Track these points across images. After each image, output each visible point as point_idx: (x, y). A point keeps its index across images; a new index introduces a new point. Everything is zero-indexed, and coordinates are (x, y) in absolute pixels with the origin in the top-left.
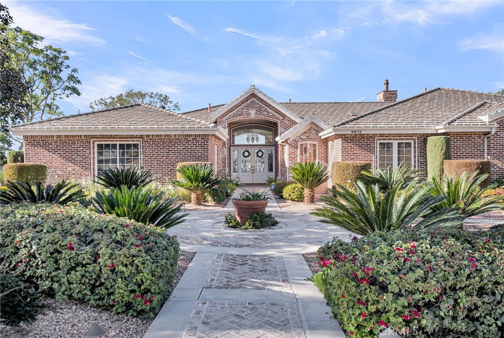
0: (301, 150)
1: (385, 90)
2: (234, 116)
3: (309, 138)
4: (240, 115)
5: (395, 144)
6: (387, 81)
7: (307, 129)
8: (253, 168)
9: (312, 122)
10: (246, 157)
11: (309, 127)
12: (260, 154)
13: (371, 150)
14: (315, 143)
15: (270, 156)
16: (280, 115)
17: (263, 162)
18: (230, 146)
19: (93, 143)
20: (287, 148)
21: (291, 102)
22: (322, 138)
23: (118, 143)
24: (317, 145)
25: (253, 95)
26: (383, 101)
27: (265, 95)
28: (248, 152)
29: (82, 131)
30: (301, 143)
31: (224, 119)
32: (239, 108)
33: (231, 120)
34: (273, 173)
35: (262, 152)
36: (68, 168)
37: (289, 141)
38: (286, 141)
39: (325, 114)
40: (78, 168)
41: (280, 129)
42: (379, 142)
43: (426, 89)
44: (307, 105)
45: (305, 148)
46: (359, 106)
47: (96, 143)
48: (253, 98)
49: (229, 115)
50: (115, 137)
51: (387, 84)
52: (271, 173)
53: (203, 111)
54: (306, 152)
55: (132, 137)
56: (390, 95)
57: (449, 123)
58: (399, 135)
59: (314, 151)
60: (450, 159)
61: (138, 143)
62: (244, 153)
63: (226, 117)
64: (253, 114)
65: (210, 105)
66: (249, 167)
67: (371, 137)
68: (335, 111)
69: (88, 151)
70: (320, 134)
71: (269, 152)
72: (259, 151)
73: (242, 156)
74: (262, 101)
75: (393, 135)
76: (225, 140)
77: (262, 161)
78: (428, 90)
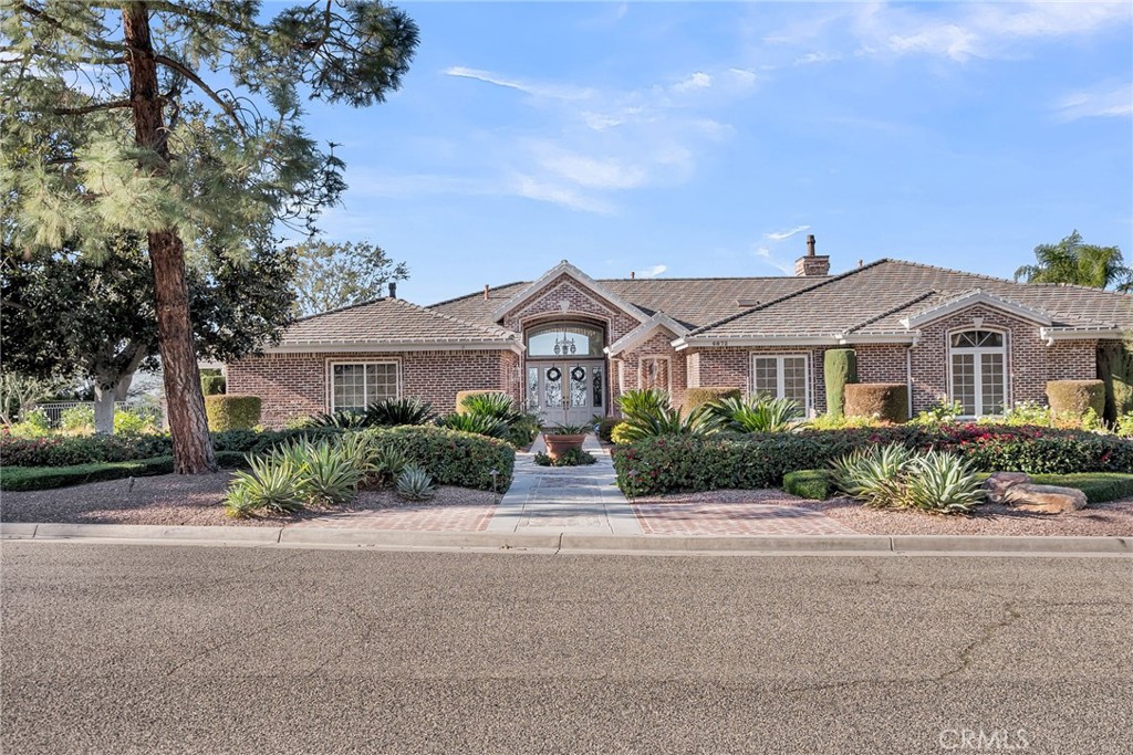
0: (644, 369)
1: (807, 254)
2: (534, 311)
3: (656, 351)
4: (543, 310)
5: (780, 360)
6: (812, 237)
7: (653, 335)
8: (566, 400)
9: (661, 325)
10: (553, 380)
11: (657, 332)
12: (578, 374)
13: (744, 371)
14: (666, 357)
15: (597, 379)
16: (610, 308)
17: (584, 389)
18: (526, 360)
19: (329, 365)
20: (621, 364)
21: (636, 277)
22: (677, 349)
23: (365, 364)
24: (669, 361)
25: (565, 276)
26: (804, 275)
27: (586, 276)
28: (557, 371)
29: (315, 347)
30: (644, 358)
31: (516, 316)
32: (543, 297)
33: (528, 318)
34: (603, 408)
35: (583, 371)
36: (292, 402)
37: (623, 356)
38: (619, 356)
39: (694, 302)
40: (306, 401)
41: (611, 333)
42: (755, 357)
43: (861, 262)
44: (663, 284)
45: (651, 366)
46: (758, 286)
47: (333, 364)
48: (564, 280)
49: (526, 309)
50: (361, 355)
51: (812, 242)
52: (598, 409)
53: (476, 298)
54: (651, 372)
55: (386, 354)
56: (816, 264)
57: (851, 331)
58: (786, 348)
59: (666, 371)
60: (858, 382)
61: (396, 362)
62: (549, 373)
63: (519, 314)
64: (565, 307)
65: (487, 286)
66: (559, 397)
67: (743, 352)
68: (711, 296)
69: (321, 376)
70: (673, 344)
71: (595, 371)
72: (577, 369)
73: (546, 378)
74: (581, 286)
75: (777, 348)
76: (519, 353)
77: (581, 387)
78: (864, 264)
